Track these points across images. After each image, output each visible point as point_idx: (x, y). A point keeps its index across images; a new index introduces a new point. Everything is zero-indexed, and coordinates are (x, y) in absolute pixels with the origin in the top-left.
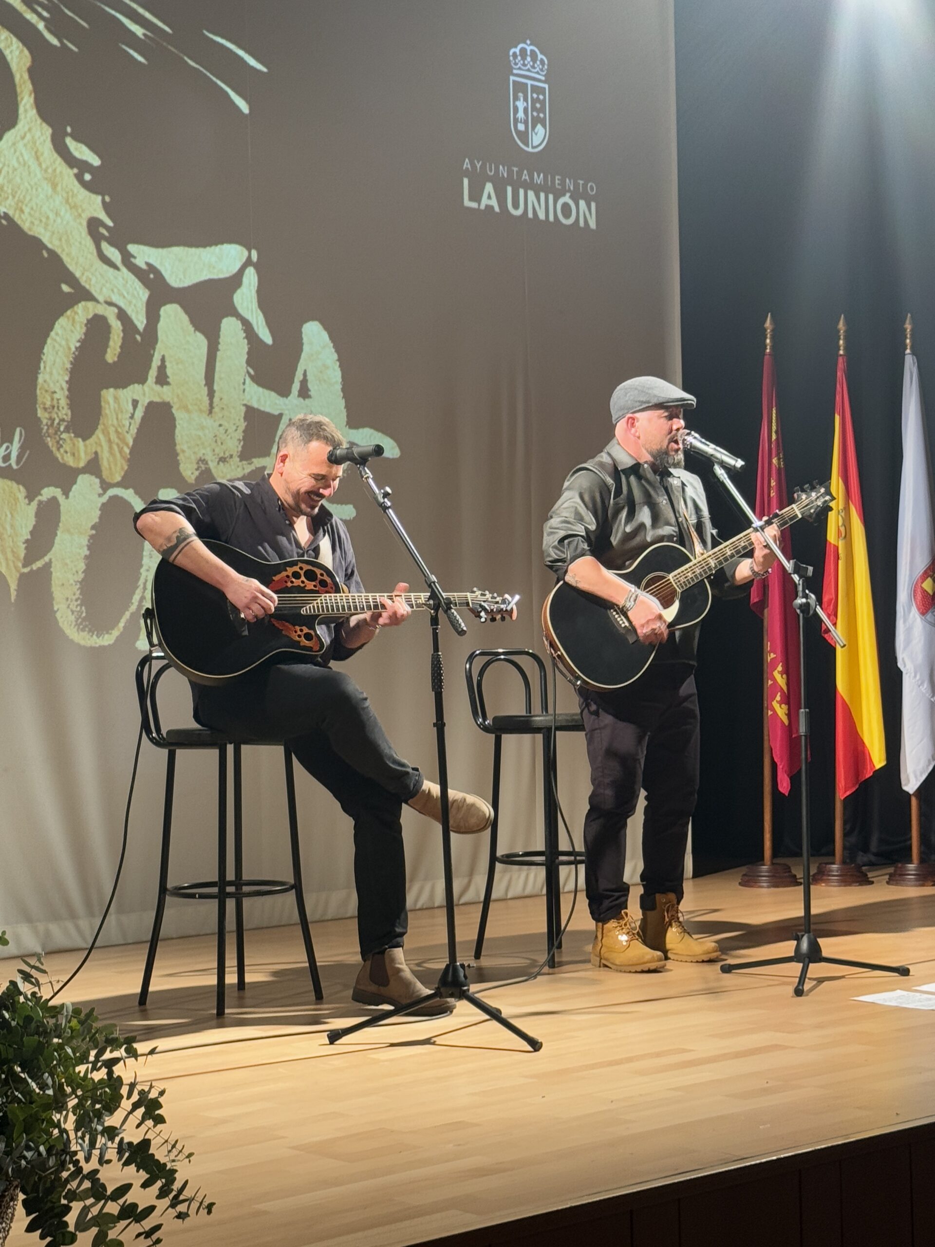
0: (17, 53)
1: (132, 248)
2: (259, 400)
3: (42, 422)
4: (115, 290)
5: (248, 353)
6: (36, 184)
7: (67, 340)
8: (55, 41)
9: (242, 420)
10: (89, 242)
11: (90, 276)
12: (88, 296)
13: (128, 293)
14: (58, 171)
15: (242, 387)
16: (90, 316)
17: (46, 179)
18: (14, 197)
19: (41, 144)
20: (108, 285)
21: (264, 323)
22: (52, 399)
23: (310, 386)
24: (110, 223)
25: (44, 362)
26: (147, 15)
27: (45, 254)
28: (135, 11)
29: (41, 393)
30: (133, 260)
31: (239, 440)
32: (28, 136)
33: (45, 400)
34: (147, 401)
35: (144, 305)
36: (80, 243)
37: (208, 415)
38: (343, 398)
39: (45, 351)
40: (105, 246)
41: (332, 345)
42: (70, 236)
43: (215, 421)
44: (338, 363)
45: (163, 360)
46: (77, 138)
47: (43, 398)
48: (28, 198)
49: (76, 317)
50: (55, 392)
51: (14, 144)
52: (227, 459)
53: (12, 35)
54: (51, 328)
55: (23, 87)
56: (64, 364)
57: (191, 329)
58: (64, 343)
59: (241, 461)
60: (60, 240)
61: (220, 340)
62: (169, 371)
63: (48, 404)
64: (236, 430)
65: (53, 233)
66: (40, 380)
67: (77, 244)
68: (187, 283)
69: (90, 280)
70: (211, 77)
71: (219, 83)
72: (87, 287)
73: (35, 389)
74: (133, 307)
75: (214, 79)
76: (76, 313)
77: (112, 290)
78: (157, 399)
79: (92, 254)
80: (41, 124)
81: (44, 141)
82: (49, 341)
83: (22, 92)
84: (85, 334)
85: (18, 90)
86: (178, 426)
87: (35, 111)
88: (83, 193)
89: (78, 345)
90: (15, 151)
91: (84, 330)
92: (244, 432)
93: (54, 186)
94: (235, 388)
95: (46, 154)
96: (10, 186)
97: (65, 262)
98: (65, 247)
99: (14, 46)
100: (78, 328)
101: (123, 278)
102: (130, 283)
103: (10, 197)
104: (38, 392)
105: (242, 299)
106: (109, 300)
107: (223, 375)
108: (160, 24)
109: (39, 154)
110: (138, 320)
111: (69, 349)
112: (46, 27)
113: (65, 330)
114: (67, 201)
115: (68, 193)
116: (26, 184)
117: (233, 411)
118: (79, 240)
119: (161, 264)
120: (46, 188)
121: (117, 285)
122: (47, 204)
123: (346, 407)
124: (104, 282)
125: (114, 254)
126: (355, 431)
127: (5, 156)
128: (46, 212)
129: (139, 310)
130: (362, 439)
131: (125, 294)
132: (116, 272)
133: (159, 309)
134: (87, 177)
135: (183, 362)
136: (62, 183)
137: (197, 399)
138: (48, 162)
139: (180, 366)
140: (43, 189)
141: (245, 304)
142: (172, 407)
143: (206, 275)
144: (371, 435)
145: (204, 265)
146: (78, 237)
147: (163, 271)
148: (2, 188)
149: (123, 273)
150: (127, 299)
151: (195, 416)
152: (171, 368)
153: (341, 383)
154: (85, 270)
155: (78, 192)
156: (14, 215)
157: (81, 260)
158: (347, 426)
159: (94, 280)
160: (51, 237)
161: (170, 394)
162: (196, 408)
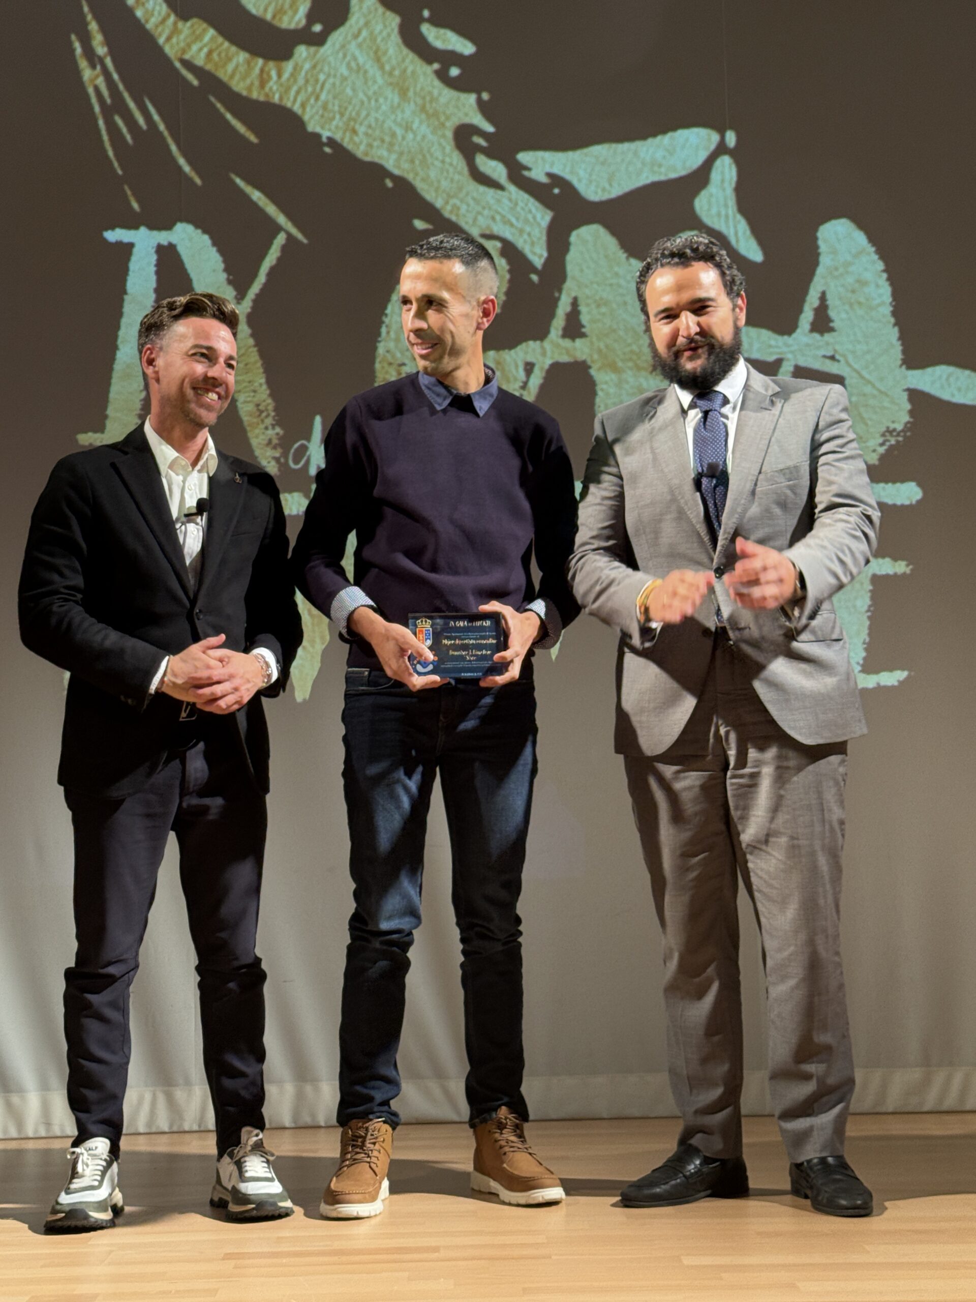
1: (524, 157)
4: (498, 218)
6: (375, 93)
10: (457, 160)
11: (458, 202)
13: (517, 219)
14: (409, 71)
17: (391, 84)
18: (342, 115)
19: (383, 39)
20: (486, 212)
21: (748, 232)
23: (832, 313)
24: (489, 128)
25: (387, 326)
27: (389, 183)
29: (383, 367)
30: (526, 173)
32: (364, 33)
34: (548, 362)
35: (544, 232)
36: (443, 162)
38: (895, 325)
39: (388, 311)
40: (482, 160)
41: (873, 249)
42: (428, 156)
44: (885, 275)
45: (575, 303)
46: (436, 22)
48: (364, 113)
50: (404, 364)
51: (343, 46)
57: (622, 255)
60: (412, 161)
62: (585, 318)
65: (401, 154)
66: (381, 349)
67: (437, 163)
68: (616, 191)
69: (458, 209)
72: (454, 218)
73: (373, 362)
74: (525, 236)
77: (493, 218)
78: (565, 359)
79: (460, 173)
80: (384, 13)
81: (389, 35)
86: (600, 393)
88: (447, 94)
90: (345, 56)
93: (403, 93)
95: (391, 52)
96: (337, 102)
97: (419, 190)
98: (419, 169)
101: (510, 200)
102: (521, 204)
103: (338, 116)
104: (378, 366)
105: (709, 203)
106: (488, 232)
109: (380, 53)
110: (534, 254)
114: (423, 109)
115: (424, 98)
116: (361, 95)
118: (440, 158)
119: (572, 172)
120: (390, 96)
121: (500, 210)
122: (393, 117)
123: (900, 338)
124: (479, 208)
125: (495, 169)
126: (917, 373)
127: (329, 64)
128: (390, 129)
129: (535, 239)
130: (933, 383)
131: (514, 220)
132: (499, 192)
133: (569, 235)
134: (454, 72)
135: (606, 303)
136: (415, 86)
137: (632, 352)
138: (394, 62)
139: (603, 310)
140: (386, 98)
141: (714, 211)
142: (590, 367)
143: (647, 177)
144: (949, 376)
145: (644, 164)
146: (438, 154)
147: (575, 182)
148: (325, 107)
149: (510, 193)
150: (516, 228)
151: (629, 376)
152: (589, 313)
153: (891, 304)
154: (450, 196)
155: (440, 94)
156: (342, 139)
157: (444, 184)
158: (904, 367)
159: (464, 208)
160: (398, 160)
161: (586, 350)
162: (630, 364)
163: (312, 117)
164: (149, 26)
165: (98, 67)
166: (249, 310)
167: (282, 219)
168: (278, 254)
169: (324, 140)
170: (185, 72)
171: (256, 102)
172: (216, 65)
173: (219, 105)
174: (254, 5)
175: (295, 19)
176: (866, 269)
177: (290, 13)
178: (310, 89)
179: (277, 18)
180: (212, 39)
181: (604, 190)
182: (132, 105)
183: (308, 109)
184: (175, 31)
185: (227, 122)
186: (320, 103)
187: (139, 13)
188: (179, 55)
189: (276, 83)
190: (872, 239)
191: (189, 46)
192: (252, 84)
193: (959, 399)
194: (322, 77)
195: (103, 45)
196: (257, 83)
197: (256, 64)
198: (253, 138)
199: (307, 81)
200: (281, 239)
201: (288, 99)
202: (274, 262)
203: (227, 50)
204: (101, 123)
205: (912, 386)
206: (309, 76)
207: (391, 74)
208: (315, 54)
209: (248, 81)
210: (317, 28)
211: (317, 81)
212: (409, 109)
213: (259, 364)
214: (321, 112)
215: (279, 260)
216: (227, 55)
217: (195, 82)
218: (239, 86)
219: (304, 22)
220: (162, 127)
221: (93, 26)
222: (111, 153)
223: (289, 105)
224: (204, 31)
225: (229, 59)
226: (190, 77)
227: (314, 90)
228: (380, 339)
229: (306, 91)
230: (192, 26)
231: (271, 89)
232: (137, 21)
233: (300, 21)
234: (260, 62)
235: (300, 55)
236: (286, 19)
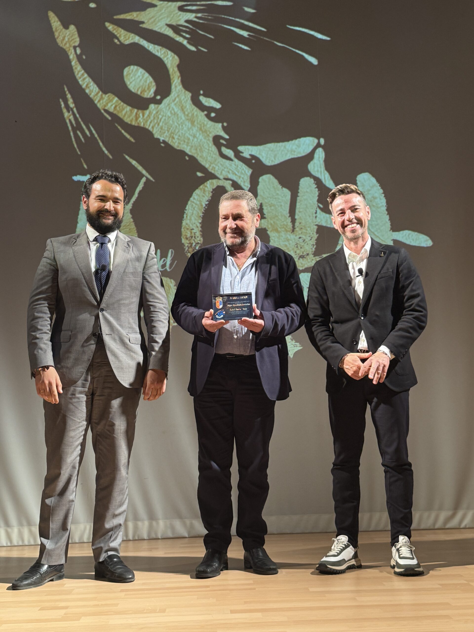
0: (171, 58)
1: (241, 148)
2: (326, 221)
3: (184, 245)
4: (230, 172)
5: (319, 196)
6: (181, 123)
7: (200, 201)
8: (193, 49)
9: (315, 233)
10: (214, 149)
11: (215, 166)
12: (214, 177)
13: (238, 172)
14: (195, 113)
15: (314, 215)
16: (214, 187)
17: (188, 119)
18: (168, 131)
19: (184, 102)
20: (226, 170)
21: (329, 178)
22: (191, 233)
24: (227, 137)
25: (186, 214)
26: (251, 24)
27: (187, 158)
28: (243, 24)
29: (185, 230)
30: (241, 154)
31: (313, 245)
32: (177, 99)
33: (187, 234)
35: (249, 178)
36: (209, 150)
37: (292, 233)
38: (387, 214)
39: (187, 208)
40: (224, 150)
41: (379, 185)
42: (203, 147)
43: (296, 236)
44: (383, 195)
46: (205, 95)
47: (185, 232)
48: (177, 131)
49: (206, 188)
50: (193, 229)
51: (169, 105)
52: (305, 256)
53: (168, 51)
54: (191, 196)
55: (174, 75)
56: (198, 213)
57: (280, 187)
58: (198, 203)
59: (314, 256)
60: (196, 150)
61: (299, 191)
62: (265, 211)
63: (189, 235)
64: (311, 240)
65: (192, 147)
66: (184, 223)
67: (207, 151)
68: (277, 162)
69: (215, 168)
70: (292, 49)
71: (297, 51)
72: (213, 172)
73: (181, 228)
74: (241, 179)
75: (294, 50)
76: (206, 186)
77: (229, 172)
79: (215, 154)
80: (185, 92)
81: (187, 100)
82: (189, 203)
83: (173, 77)
84: (212, 197)
85: (171, 77)
86: (271, 241)
87: (181, 86)
88: (210, 124)
89: (207, 203)
90: (169, 108)
91: (211, 194)
92: (316, 240)
93: (193, 123)
94: (310, 216)
95: (188, 107)
96: (166, 126)
97: (199, 161)
98: (199, 153)
99: (169, 56)
100: (207, 194)
101: (235, 165)
102: (239, 166)
103: (166, 132)
104: (182, 230)
105: (314, 166)
106: (226, 177)
107: (301, 210)
108: (258, 27)
109: (183, 108)
110: (245, 186)
111: (202, 205)
112: (188, 42)
113: (199, 196)
114: (201, 129)
115: (201, 125)
116: (176, 124)
117: (309, 229)
118: (208, 148)
119: (259, 154)
120: (187, 124)
121: (231, 169)
122: (189, 132)
123: (390, 220)
124: (223, 168)
125: (229, 153)
126: (397, 233)
127: (163, 111)
128: (187, 137)
129: (245, 180)
130: (403, 237)
131: (237, 173)
132: (231, 162)
133: (259, 179)
134: (213, 115)
135: (274, 205)
136: (197, 120)
137: (284, 224)
138: (189, 111)
139: (272, 208)
140: (186, 125)
141: (316, 169)
142: (267, 230)
143: (289, 156)
144: (409, 234)
145: (288, 151)
146: (207, 147)
147: (261, 158)
148: (161, 128)
149: (235, 162)
150: (238, 176)
151: (283, 234)
152: (267, 209)
153: (386, 206)
154: (211, 163)
155: (207, 124)
156: (169, 141)
157: (209, 158)
158: (391, 231)
159: (217, 168)
160: (190, 149)
161: (266, 224)
162: (283, 229)
163: (156, 132)
164: (91, 96)
165: (71, 112)
166: (131, 208)
167: (144, 172)
168: (143, 186)
169: (161, 141)
170: (105, 114)
171: (134, 126)
172: (118, 112)
173: (119, 127)
174: (133, 88)
175: (150, 94)
176: (376, 192)
177: (148, 91)
178: (155, 121)
179: (143, 93)
180: (117, 101)
181: (272, 161)
182: (84, 127)
183: (155, 129)
184: (101, 98)
185: (122, 134)
186: (159, 127)
187: (87, 91)
188: (103, 108)
189: (142, 119)
190: (378, 181)
191: (107, 104)
192: (132, 119)
193: (413, 243)
194: (160, 117)
195: (72, 103)
196: (134, 119)
197: (134, 111)
198: (132, 140)
199: (154, 118)
200: (144, 180)
201: (147, 125)
202: (141, 189)
203: (123, 106)
204: (72, 134)
205: (394, 239)
206: (155, 116)
207: (188, 115)
208: (158, 107)
209: (131, 118)
210: (158, 97)
211: (158, 118)
212: (195, 129)
213: (135, 229)
214: (160, 130)
215: (143, 188)
216: (122, 107)
217: (110, 118)
218: (127, 120)
219: (153, 95)
220: (96, 136)
221: (69, 96)
222: (75, 146)
223: (147, 127)
224: (113, 98)
225: (123, 109)
226: (107, 116)
227: (157, 122)
228: (183, 219)
229: (154, 122)
230: (109, 96)
231: (140, 121)
232: (86, 94)
233: (151, 94)
234: (136, 110)
235: (152, 108)
236: (146, 94)
